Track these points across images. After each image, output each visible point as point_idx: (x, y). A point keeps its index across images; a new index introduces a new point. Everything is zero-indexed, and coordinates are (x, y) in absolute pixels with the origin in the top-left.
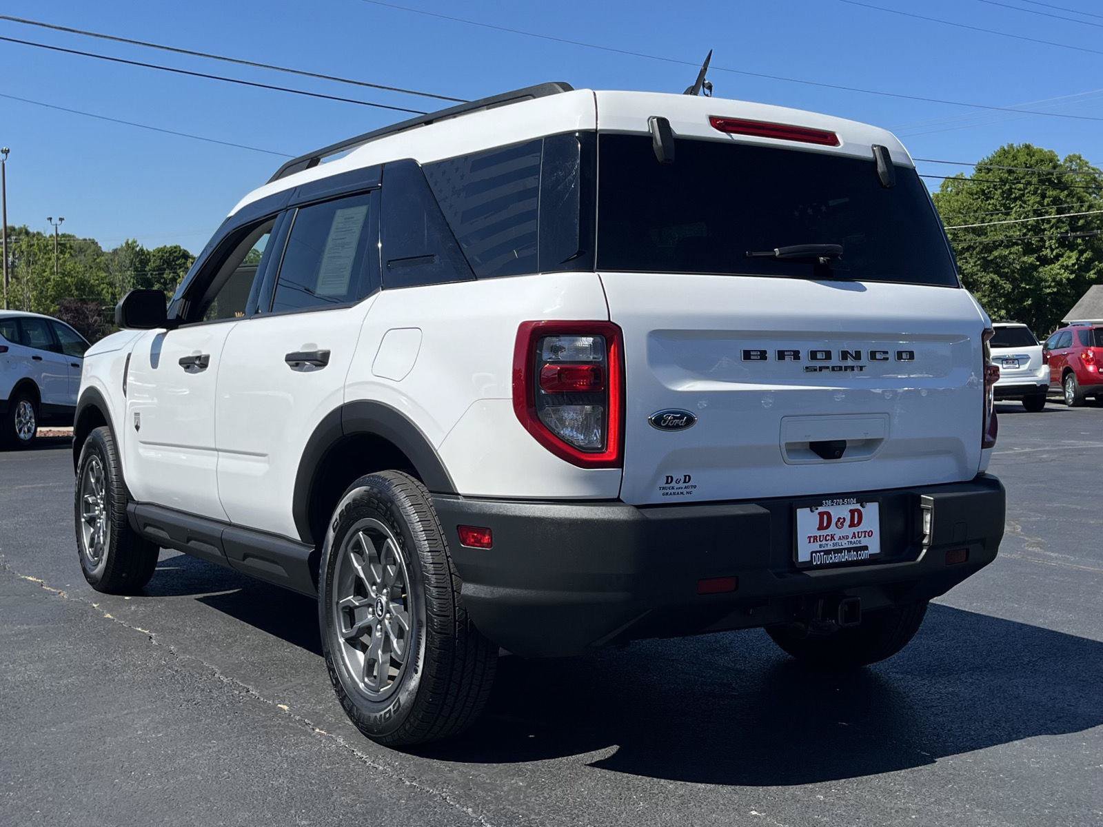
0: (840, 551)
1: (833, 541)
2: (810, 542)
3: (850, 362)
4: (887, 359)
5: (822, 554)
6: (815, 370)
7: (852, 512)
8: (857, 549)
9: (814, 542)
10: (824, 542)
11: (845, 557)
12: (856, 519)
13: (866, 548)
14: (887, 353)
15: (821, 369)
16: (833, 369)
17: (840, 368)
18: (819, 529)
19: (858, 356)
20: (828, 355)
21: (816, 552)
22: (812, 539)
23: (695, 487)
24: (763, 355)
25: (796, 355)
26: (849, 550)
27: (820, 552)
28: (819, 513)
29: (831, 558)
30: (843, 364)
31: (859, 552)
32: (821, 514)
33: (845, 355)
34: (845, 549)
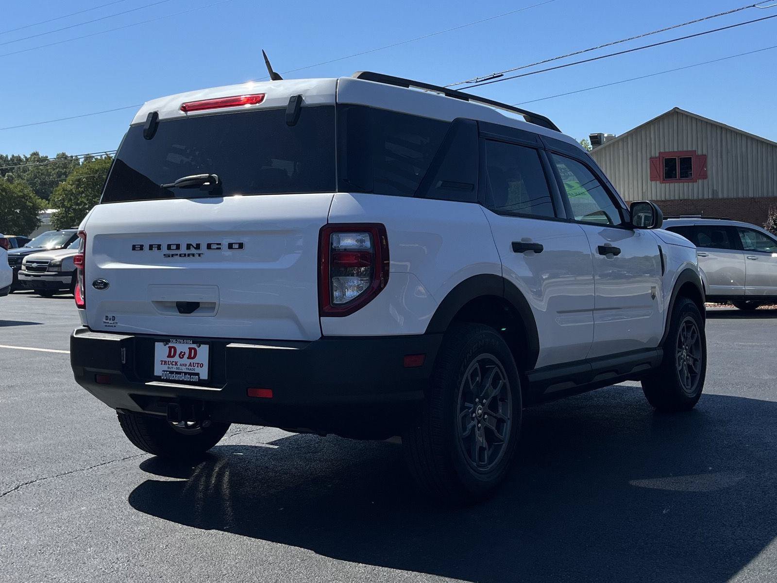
0: (179, 373)
1: (176, 366)
2: (162, 364)
3: (193, 251)
4: (220, 248)
5: (168, 373)
6: (169, 256)
7: (190, 349)
8: (191, 374)
9: (164, 364)
10: (171, 366)
11: (182, 377)
12: (193, 354)
13: (198, 374)
14: (220, 244)
15: (173, 255)
16: (180, 255)
17: (185, 255)
18: (168, 357)
19: (198, 247)
20: (178, 247)
21: (164, 371)
22: (163, 363)
23: (117, 323)
24: (142, 247)
25: (159, 247)
26: (186, 373)
27: (167, 371)
28: (169, 347)
29: (173, 377)
30: (187, 252)
31: (192, 376)
32: (170, 348)
33: (189, 246)
34: (183, 372)
